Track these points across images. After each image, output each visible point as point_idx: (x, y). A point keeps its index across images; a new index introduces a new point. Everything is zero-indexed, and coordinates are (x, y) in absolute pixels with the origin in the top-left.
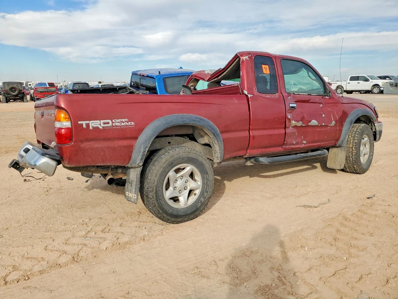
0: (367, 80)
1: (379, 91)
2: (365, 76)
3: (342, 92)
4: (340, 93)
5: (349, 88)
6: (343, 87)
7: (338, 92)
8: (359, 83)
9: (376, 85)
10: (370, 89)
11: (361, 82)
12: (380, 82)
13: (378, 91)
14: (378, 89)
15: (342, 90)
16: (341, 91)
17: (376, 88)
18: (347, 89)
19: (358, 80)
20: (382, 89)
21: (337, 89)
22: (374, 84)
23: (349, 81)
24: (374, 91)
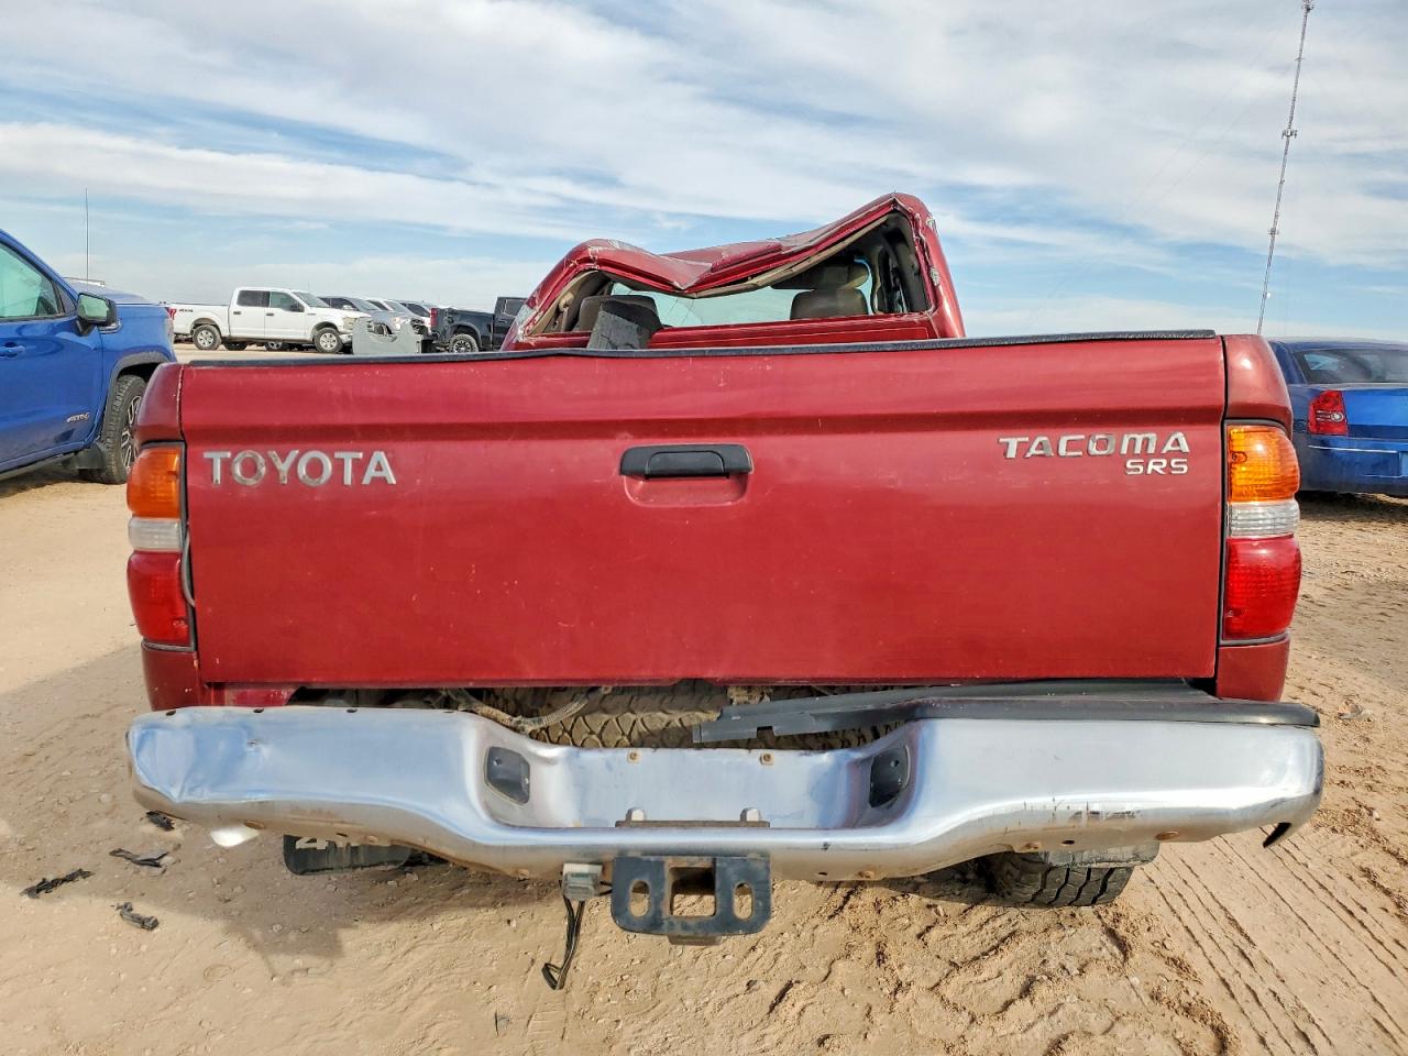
0: (296, 308)
1: (337, 347)
2: (289, 292)
3: (214, 342)
4: (207, 345)
5: (239, 332)
6: (216, 326)
7: (201, 343)
8: (271, 315)
9: (327, 326)
10: (308, 337)
11: (278, 312)
12: (336, 316)
13: (335, 345)
14: (334, 338)
15: (215, 337)
16: (212, 340)
17: (328, 335)
18: (234, 334)
19: (267, 305)
20: (344, 338)
21: (197, 333)
22: (320, 321)
23: (235, 307)
24: (323, 345)
